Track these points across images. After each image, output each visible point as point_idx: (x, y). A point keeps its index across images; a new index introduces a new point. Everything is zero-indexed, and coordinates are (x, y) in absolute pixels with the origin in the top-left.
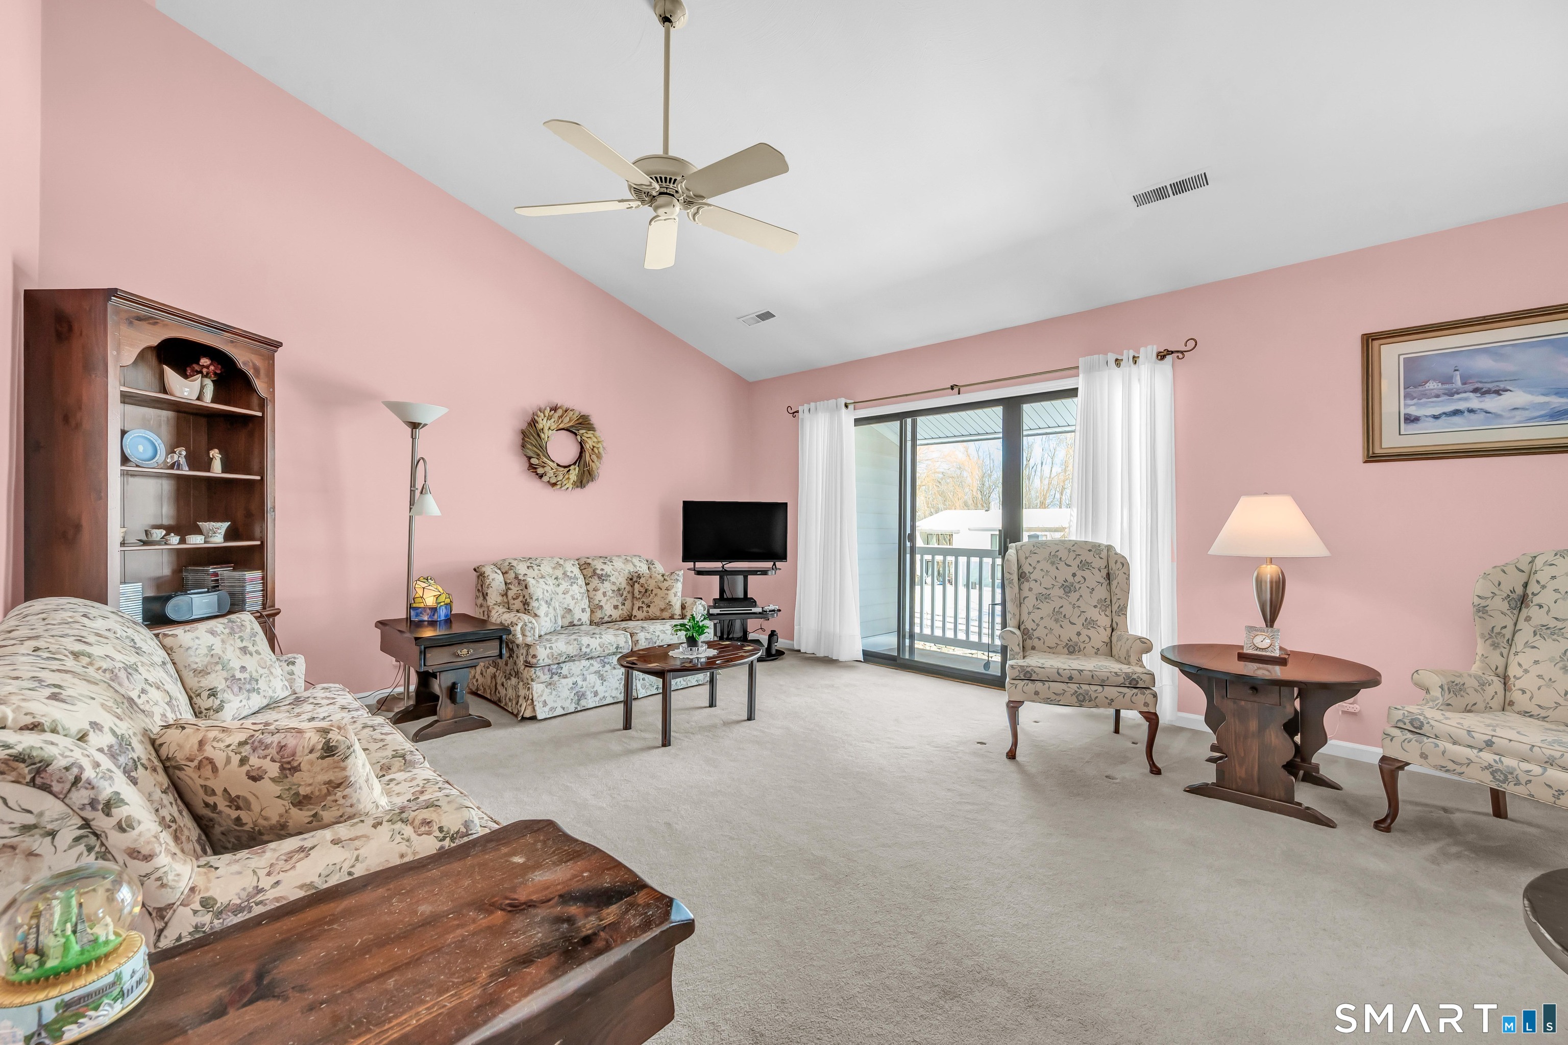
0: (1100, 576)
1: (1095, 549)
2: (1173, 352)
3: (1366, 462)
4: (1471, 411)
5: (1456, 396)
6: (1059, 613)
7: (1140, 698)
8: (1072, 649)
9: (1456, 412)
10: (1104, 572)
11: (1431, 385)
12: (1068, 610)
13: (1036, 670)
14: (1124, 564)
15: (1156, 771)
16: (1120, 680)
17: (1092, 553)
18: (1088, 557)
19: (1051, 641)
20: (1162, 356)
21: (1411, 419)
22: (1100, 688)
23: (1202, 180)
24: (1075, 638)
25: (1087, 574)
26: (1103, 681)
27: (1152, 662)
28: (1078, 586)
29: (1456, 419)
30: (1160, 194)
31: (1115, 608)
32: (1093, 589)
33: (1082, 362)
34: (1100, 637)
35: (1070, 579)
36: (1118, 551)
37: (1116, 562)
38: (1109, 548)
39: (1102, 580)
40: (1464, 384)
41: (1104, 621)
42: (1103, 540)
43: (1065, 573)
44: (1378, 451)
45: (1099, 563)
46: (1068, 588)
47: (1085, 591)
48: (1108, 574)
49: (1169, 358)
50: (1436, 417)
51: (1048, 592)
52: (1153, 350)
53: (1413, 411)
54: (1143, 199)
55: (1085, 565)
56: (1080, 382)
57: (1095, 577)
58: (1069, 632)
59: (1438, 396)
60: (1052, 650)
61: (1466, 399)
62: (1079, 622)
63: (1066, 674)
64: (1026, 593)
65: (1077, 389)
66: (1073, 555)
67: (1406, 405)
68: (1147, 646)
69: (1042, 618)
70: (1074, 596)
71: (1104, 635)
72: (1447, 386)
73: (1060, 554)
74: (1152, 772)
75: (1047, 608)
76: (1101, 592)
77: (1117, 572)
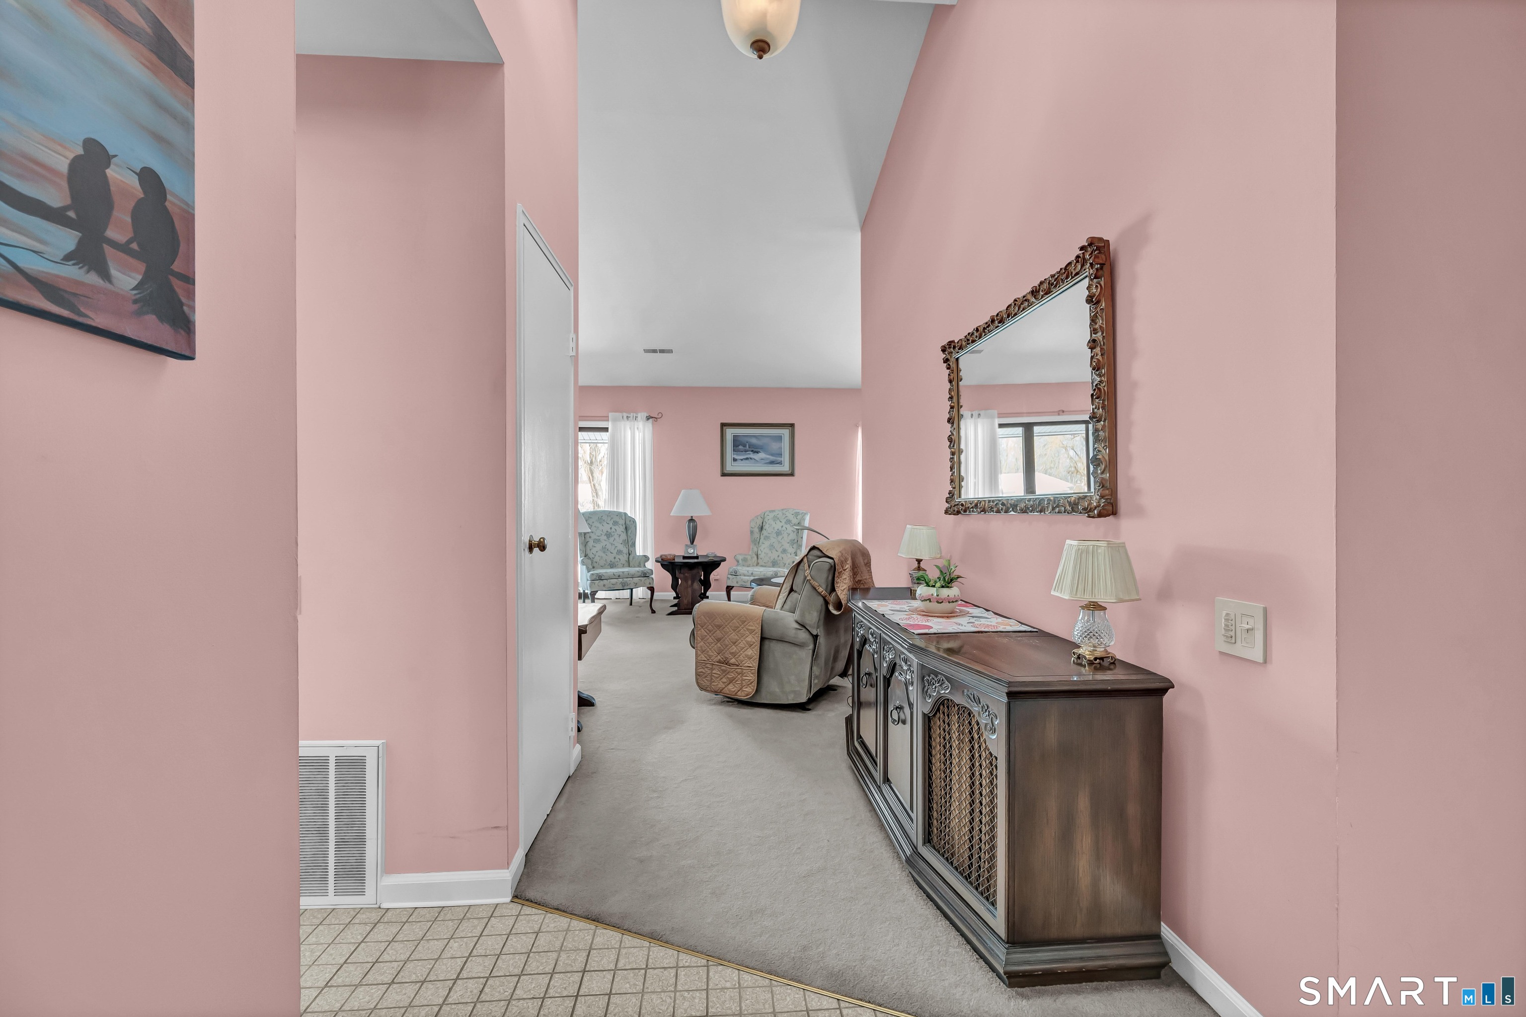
0: (622, 528)
1: (619, 514)
2: (652, 418)
3: (722, 476)
4: (751, 459)
5: (747, 453)
6: (605, 548)
7: (648, 581)
8: (612, 566)
9: (747, 459)
10: (624, 526)
11: (741, 447)
12: (609, 546)
13: (604, 574)
14: (634, 521)
15: (653, 612)
16: (640, 574)
17: (618, 516)
18: (616, 519)
19: (602, 563)
20: (648, 418)
21: (735, 460)
22: (631, 579)
23: (670, 351)
24: (613, 560)
25: (616, 527)
26: (633, 575)
27: (650, 565)
28: (613, 534)
29: (747, 461)
30: (654, 351)
31: (630, 544)
32: (620, 535)
33: (610, 415)
34: (623, 558)
35: (609, 530)
36: (629, 515)
37: (630, 521)
38: (625, 514)
39: (624, 530)
40: (749, 448)
41: (625, 550)
42: (621, 510)
43: (606, 528)
44: (726, 472)
45: (622, 522)
46: (608, 535)
47: (616, 536)
48: (626, 528)
49: (651, 420)
50: (742, 460)
51: (599, 538)
52: (645, 414)
53: (736, 457)
54: (647, 351)
55: (615, 523)
56: (609, 425)
57: (620, 529)
58: (610, 558)
59: (742, 452)
60: (602, 567)
61: (750, 454)
62: (615, 552)
63: (618, 574)
64: (588, 539)
65: (608, 428)
66: (609, 518)
67: (734, 454)
68: (646, 558)
69: (597, 552)
70: (611, 539)
71: (626, 557)
72: (745, 448)
73: (603, 518)
74: (652, 613)
75: (599, 546)
76: (624, 536)
77: (631, 526)
